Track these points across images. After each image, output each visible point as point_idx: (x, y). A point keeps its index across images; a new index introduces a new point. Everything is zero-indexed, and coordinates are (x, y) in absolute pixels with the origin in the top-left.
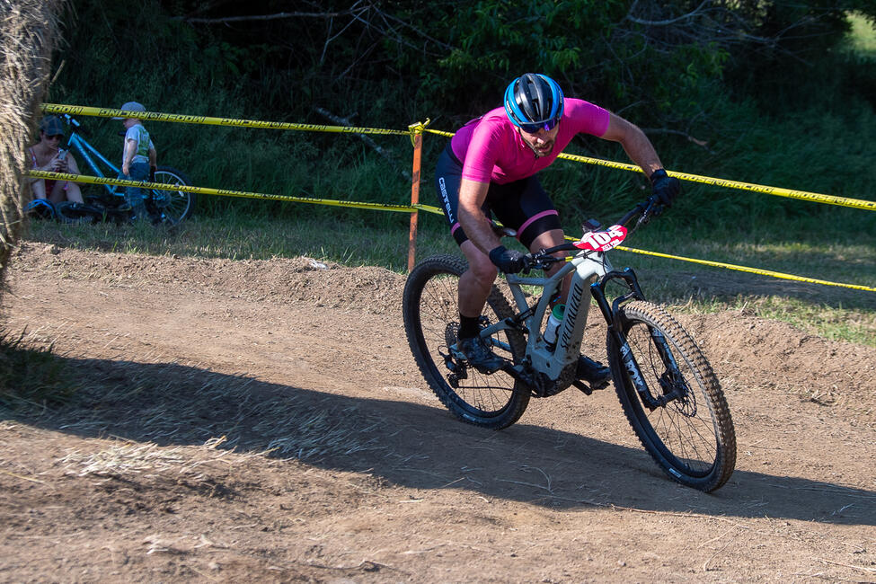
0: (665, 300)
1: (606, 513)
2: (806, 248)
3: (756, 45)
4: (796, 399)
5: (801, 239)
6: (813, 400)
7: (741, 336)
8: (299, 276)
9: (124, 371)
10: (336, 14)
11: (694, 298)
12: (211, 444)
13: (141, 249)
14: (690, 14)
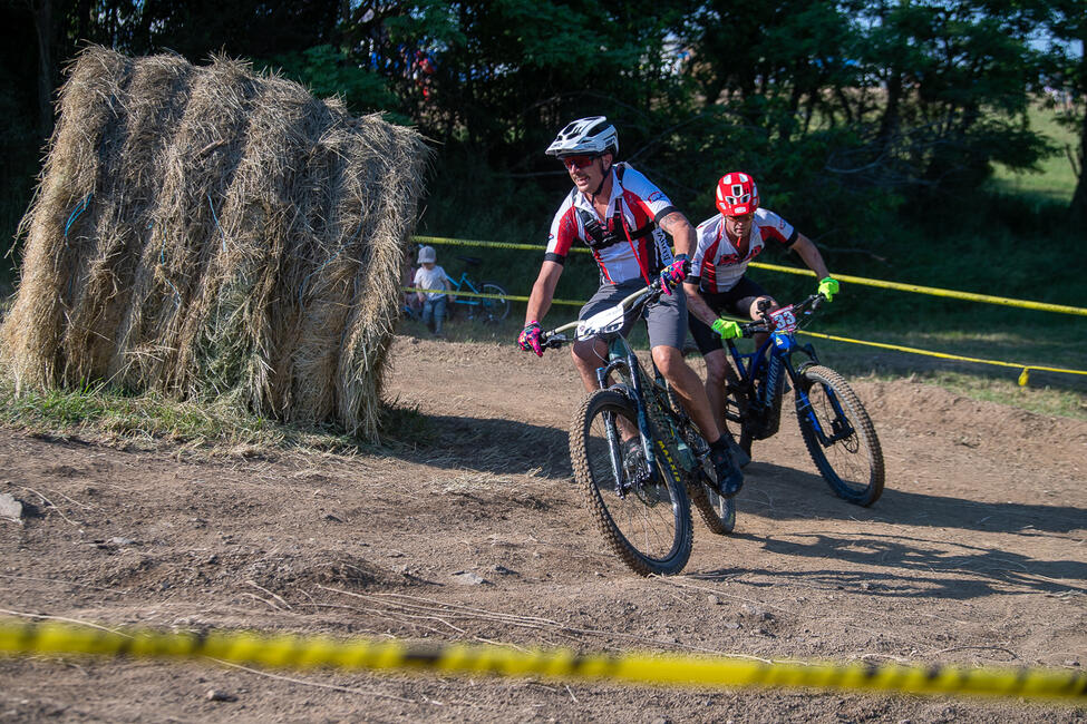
2: (959, 336)
3: (922, 186)
4: (951, 443)
5: (956, 328)
6: (964, 444)
7: (910, 398)
9: (467, 424)
11: (877, 371)
12: (532, 473)
13: (476, 340)
14: (873, 165)
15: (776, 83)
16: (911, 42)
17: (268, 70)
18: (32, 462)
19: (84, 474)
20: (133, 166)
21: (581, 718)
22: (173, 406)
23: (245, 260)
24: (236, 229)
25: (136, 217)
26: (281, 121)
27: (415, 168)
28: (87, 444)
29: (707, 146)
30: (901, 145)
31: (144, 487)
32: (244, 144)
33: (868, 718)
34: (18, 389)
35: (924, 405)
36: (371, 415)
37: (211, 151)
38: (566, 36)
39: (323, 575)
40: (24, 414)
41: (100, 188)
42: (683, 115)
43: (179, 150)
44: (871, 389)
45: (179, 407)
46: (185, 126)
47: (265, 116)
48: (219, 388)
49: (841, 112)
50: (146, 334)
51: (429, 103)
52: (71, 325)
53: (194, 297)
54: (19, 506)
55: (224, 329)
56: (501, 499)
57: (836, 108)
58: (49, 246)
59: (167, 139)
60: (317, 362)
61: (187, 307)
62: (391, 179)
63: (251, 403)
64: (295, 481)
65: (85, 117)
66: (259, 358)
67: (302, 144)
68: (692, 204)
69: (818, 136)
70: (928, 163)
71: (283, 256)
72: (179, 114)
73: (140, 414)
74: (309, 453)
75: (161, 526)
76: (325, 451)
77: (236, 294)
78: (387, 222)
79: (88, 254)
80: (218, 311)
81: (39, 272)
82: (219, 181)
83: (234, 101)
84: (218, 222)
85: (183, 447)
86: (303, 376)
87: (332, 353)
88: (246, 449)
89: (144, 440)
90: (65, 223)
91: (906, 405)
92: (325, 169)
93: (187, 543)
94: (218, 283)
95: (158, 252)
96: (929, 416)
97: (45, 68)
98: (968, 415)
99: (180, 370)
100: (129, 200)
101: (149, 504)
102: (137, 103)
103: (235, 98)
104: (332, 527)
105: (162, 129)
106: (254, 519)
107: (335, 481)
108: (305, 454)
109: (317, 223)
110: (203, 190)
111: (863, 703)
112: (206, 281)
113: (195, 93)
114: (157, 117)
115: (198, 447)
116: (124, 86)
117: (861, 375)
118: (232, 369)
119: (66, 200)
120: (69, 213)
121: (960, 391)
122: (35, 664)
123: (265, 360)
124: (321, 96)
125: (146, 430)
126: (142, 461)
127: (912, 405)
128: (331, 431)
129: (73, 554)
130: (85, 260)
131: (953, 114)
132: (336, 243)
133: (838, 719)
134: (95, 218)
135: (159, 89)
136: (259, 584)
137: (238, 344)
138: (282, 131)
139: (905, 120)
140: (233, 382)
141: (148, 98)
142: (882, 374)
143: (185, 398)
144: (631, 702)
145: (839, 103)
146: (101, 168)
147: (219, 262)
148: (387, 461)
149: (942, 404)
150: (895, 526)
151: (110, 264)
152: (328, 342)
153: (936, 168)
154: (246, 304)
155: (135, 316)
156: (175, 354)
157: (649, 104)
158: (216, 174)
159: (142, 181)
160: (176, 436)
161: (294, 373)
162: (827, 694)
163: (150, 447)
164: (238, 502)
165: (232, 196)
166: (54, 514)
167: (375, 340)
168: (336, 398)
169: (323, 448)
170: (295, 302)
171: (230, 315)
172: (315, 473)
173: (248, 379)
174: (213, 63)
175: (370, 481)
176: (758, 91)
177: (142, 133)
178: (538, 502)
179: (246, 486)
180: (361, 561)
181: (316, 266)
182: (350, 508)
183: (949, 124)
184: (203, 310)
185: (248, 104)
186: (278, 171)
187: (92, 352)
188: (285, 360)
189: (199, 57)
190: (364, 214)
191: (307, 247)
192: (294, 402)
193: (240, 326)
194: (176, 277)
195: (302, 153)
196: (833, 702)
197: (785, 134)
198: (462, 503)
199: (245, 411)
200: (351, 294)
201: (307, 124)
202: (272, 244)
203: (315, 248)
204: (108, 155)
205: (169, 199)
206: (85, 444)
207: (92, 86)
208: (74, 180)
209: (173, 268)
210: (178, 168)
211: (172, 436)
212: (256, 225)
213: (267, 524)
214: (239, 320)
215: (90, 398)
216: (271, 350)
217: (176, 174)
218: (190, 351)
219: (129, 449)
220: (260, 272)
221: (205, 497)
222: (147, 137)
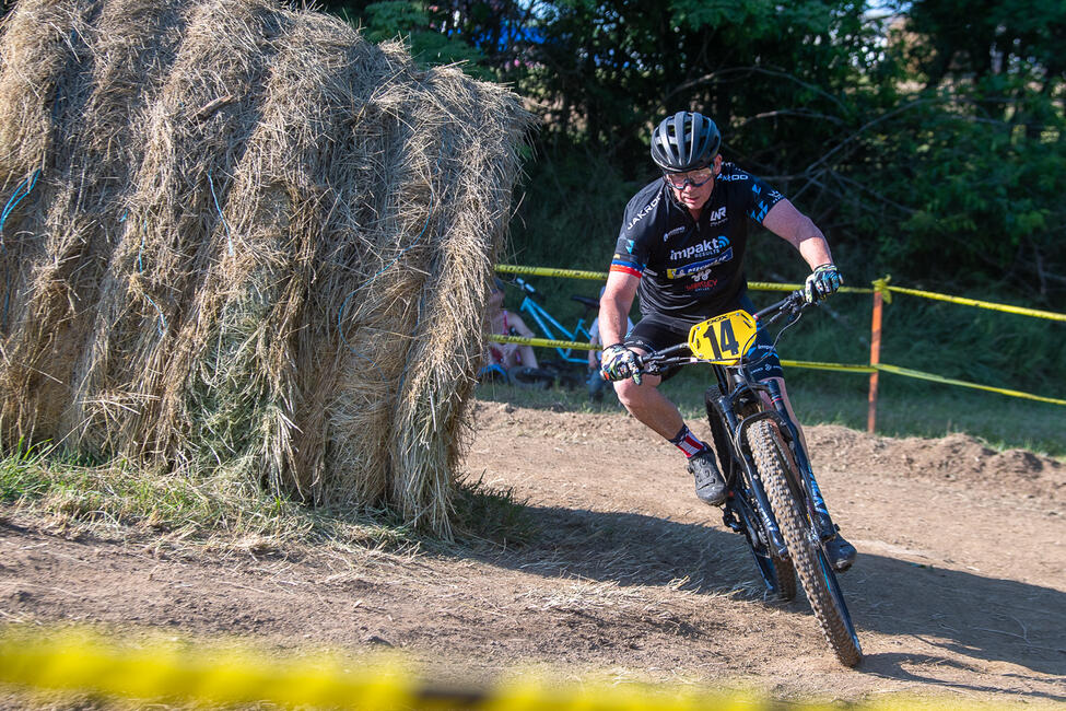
12: (675, 584)
19: (13, 572)
20: (100, 132)
22: (151, 480)
23: (259, 269)
24: (247, 223)
25: (104, 204)
26: (316, 69)
27: (507, 140)
28: (23, 530)
31: (101, 592)
32: (262, 102)
36: (440, 497)
37: (213, 111)
41: (52, 163)
43: (167, 110)
45: (161, 482)
46: (176, 75)
47: (293, 62)
48: (219, 454)
50: (115, 374)
52: (5, 361)
53: (184, 322)
55: (229, 367)
56: (628, 620)
59: (151, 92)
60: (363, 418)
61: (174, 335)
62: (474, 156)
63: (266, 476)
64: (327, 589)
65: (33, 60)
66: (279, 411)
67: (345, 101)
71: (316, 263)
72: (168, 57)
73: (105, 491)
74: (349, 551)
76: (372, 548)
77: (246, 318)
78: (466, 218)
79: (33, 257)
80: (219, 342)
82: (224, 154)
83: (249, 40)
84: (222, 214)
85: (164, 538)
86: (343, 438)
87: (385, 406)
88: (256, 541)
89: (107, 527)
92: (377, 140)
94: (220, 302)
95: (133, 257)
99: (163, 428)
100: (93, 180)
101: (108, 616)
102: (109, 42)
103: (250, 37)
105: (143, 79)
106: (263, 639)
107: (384, 589)
108: (344, 552)
109: (365, 217)
110: (201, 166)
112: (202, 297)
113: (192, 30)
114: (136, 61)
115: (186, 539)
116: (90, 18)
118: (239, 427)
120: (6, 198)
123: (288, 414)
125: (110, 512)
126: (102, 556)
128: (381, 520)
130: (28, 266)
132: (393, 245)
134: (44, 205)
135: (140, 23)
137: (247, 390)
138: (317, 83)
140: (242, 446)
141: (124, 34)
143: (170, 468)
146: (54, 133)
147: (222, 270)
148: (463, 564)
151: (63, 272)
152: (377, 389)
154: (261, 332)
155: (100, 347)
156: (157, 403)
158: (220, 144)
159: (113, 152)
160: (154, 523)
161: (329, 434)
163: (116, 537)
164: (241, 615)
165: (243, 176)
167: (447, 386)
168: (389, 472)
169: (369, 543)
170: (332, 330)
171: (237, 348)
172: (355, 578)
173: (262, 441)
175: (436, 590)
177: (115, 84)
178: (684, 625)
179: (254, 594)
181: (363, 278)
182: (405, 627)
184: (198, 339)
185: (268, 46)
186: (310, 141)
187: (37, 401)
188: (318, 415)
190: (433, 204)
191: (351, 252)
192: (329, 477)
193: (252, 364)
194: (160, 292)
195: (345, 116)
198: (572, 624)
199: (257, 488)
200: (413, 320)
201: (353, 76)
202: (299, 246)
203: (362, 252)
204: (65, 116)
205: (151, 179)
206: (21, 531)
207: (43, 18)
208: (14, 150)
209: (156, 278)
210: (165, 135)
211: (148, 522)
212: (276, 218)
213: (282, 647)
214: (249, 356)
215: (32, 467)
216: (296, 399)
217: (162, 143)
218: (178, 399)
219: (82, 539)
220: (282, 285)
221: (192, 606)
222: (122, 90)
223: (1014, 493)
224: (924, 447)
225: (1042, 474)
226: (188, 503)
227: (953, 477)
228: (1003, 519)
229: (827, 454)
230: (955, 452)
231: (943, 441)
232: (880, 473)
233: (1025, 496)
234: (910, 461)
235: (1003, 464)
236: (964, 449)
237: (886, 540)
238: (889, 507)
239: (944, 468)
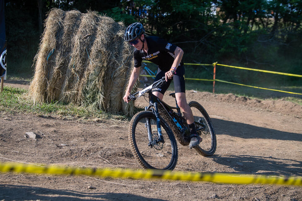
0: (266, 98)
1: (255, 139)
2: (295, 87)
3: (284, 45)
4: (294, 117)
5: (294, 85)
6: (297, 117)
7: (282, 105)
8: (191, 94)
10: (197, 42)
11: (272, 97)
14: (271, 39)
15: (243, 17)
16: (281, 5)
17: (103, 14)
18: (38, 123)
19: (52, 126)
20: (65, 41)
21: (192, 194)
22: (77, 108)
23: (96, 67)
24: (94, 58)
25: (67, 55)
26: (106, 28)
29: (224, 35)
30: (278, 34)
31: (69, 130)
32: (96, 35)
33: (273, 194)
34: (34, 103)
35: (286, 107)
36: (132, 110)
37: (87, 37)
38: (184, 4)
39: (119, 154)
40: (36, 110)
41: (56, 47)
42: (217, 26)
43: (78, 37)
44: (271, 102)
45: (79, 108)
46: (80, 30)
47: (102, 27)
48: (90, 102)
49: (261, 25)
50: (69, 88)
51: (146, 24)
52: (49, 85)
53: (82, 77)
54: (35, 135)
55: (91, 86)
57: (260, 24)
58: (43, 64)
59: (75, 33)
60: (117, 95)
61: (80, 80)
63: (98, 106)
64: (111, 128)
65: (52, 28)
66: (100, 94)
67: (112, 34)
68: (220, 51)
69: (255, 32)
70: (286, 39)
71: (107, 66)
72: (78, 26)
73: (68, 110)
74: (115, 121)
75: (74, 141)
77: (94, 76)
79: (53, 66)
80: (89, 81)
81: (40, 71)
82: (89, 45)
83: (93, 23)
84: (89, 57)
85: (80, 119)
86: (113, 99)
87: (121, 93)
88: (97, 119)
89: (69, 117)
90: (47, 57)
91: (281, 107)
92: (118, 42)
93: (81, 145)
94: (89, 73)
95: (72, 65)
96: (287, 110)
97: (40, 15)
98: (299, 109)
99: (79, 98)
100: (64, 51)
101: (71, 135)
102: (67, 24)
103: (94, 22)
104: (121, 141)
105: (73, 31)
106: (100, 138)
107: (122, 128)
108: (114, 121)
109: (116, 57)
110: (85, 48)
111: (271, 190)
112: (86, 73)
113: (83, 21)
114: (72, 27)
115: (84, 119)
116: (63, 19)
117: (268, 98)
118: (93, 97)
119: (47, 51)
120: (48, 54)
121: (296, 103)
122: (40, 179)
123: (102, 95)
124: (117, 21)
125: (69, 114)
126: (68, 123)
127: (283, 107)
128: (120, 114)
129: (50, 148)
130: (53, 68)
131: (293, 25)
132: (122, 62)
133: (264, 194)
134: (55, 56)
135: (72, 20)
136: (101, 157)
137: (95, 90)
138: (106, 31)
139: (279, 27)
140: (94, 101)
141: (70, 22)
142: (274, 98)
143: (80, 106)
144: (206, 190)
145: (261, 22)
146: (57, 42)
147: (89, 67)
149: (291, 106)
150: (279, 140)
151: (59, 68)
152: (120, 89)
153: (288, 41)
154: (97, 79)
155: (66, 83)
156: (77, 93)
157: (207, 23)
158: (88, 43)
159: (68, 45)
161: (110, 98)
162: (261, 188)
163: (71, 119)
164: (95, 134)
165: (93, 49)
166: (45, 137)
168: (122, 105)
169: (118, 119)
170: (110, 78)
171: (92, 82)
172: (116, 126)
173: (97, 100)
174: (87, 12)
176: (238, 19)
179: (97, 130)
180: (130, 150)
182: (126, 135)
183: (292, 28)
184: (85, 81)
185: (97, 24)
186: (105, 42)
187: (54, 93)
188: (108, 95)
189: (84, 11)
190: (129, 54)
191: (114, 63)
192: (110, 106)
193: (95, 85)
194: (78, 72)
195: (112, 37)
196: (262, 190)
197: (246, 31)
199: (97, 109)
200: (126, 76)
201: (113, 29)
202: (104, 63)
203: (116, 63)
204: (59, 38)
205: (75, 50)
206: (53, 118)
207: (54, 19)
208: (49, 45)
209: (77, 69)
210: (78, 42)
211: (77, 116)
212: (100, 57)
213: (103, 140)
214: (95, 84)
215: (54, 105)
216: (104, 92)
217: (77, 43)
218: (82, 92)
219: (65, 119)
220: (101, 70)
221: (86, 132)
222: (69, 33)
223: (242, 105)
224: (224, 96)
225: (247, 101)
226: (84, 112)
227: (229, 102)
228: (239, 110)
229: (205, 98)
230: (230, 97)
231: (228, 95)
232: (215, 101)
233: (244, 105)
234: (221, 99)
235: (239, 99)
236: (232, 96)
237: (216, 115)
238: (217, 108)
239: (228, 100)
